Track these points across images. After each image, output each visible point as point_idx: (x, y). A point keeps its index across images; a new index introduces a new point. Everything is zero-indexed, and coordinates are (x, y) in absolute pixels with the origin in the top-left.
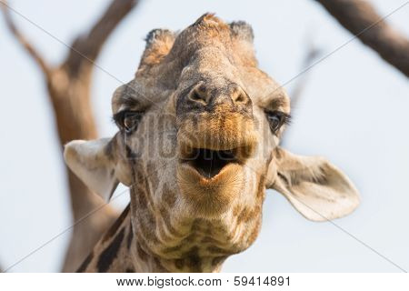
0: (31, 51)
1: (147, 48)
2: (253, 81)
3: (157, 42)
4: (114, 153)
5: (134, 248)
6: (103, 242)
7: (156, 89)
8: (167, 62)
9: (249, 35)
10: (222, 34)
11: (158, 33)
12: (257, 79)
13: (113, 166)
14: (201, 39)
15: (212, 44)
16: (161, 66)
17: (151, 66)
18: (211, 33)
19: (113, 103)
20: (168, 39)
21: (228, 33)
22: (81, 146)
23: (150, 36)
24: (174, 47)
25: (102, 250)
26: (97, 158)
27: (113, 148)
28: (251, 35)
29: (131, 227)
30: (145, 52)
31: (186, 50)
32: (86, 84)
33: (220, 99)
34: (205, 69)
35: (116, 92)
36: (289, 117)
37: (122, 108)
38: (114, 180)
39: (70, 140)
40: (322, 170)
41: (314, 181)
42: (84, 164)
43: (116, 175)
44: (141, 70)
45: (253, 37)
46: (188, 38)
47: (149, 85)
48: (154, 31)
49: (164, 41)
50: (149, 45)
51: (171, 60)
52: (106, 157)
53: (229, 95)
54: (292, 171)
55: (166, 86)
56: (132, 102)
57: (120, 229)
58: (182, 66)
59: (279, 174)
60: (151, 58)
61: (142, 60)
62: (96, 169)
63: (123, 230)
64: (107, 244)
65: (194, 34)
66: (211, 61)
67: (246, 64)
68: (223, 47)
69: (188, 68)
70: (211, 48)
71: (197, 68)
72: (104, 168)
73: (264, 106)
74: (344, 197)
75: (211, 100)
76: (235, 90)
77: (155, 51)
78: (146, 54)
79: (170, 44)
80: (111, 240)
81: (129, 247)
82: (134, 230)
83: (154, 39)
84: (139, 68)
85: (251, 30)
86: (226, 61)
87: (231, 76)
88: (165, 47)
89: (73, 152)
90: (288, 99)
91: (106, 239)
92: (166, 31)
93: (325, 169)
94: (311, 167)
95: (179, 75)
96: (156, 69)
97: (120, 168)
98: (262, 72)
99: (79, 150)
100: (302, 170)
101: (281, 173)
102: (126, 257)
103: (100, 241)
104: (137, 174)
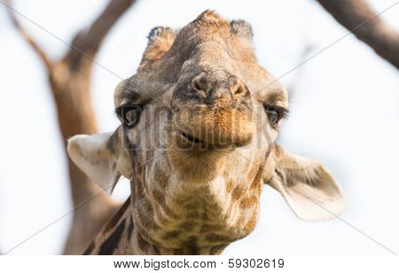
0: (33, 45)
1: (149, 44)
2: (252, 76)
3: (158, 39)
4: (115, 147)
5: (134, 239)
6: (104, 233)
7: (158, 83)
8: (169, 57)
9: (248, 33)
10: (222, 30)
11: (160, 30)
12: (256, 74)
13: (115, 160)
14: (202, 34)
15: (212, 39)
16: (163, 60)
17: (152, 61)
18: (212, 29)
19: (116, 97)
20: (169, 36)
21: (229, 29)
22: (84, 140)
23: (152, 33)
24: (175, 43)
25: (103, 241)
26: (99, 152)
27: (115, 142)
28: (250, 33)
29: (132, 219)
30: (147, 48)
31: (187, 45)
32: (87, 77)
33: (219, 92)
34: (205, 62)
35: (118, 87)
36: (287, 111)
37: (124, 102)
38: (115, 173)
39: (73, 134)
40: (316, 172)
41: (308, 182)
42: (86, 158)
43: (118, 168)
44: (143, 65)
45: (252, 35)
46: (189, 34)
47: (151, 79)
48: (156, 28)
49: (166, 38)
50: (151, 42)
51: (172, 55)
52: (108, 151)
53: (229, 88)
54: (288, 170)
55: (167, 80)
56: (134, 96)
57: (121, 220)
58: (182, 60)
59: (276, 171)
60: (152, 54)
61: (144, 56)
62: (98, 162)
63: (124, 221)
64: (108, 235)
65: (194, 30)
66: (211, 54)
67: (245, 60)
68: (223, 42)
69: (188, 62)
70: (212, 43)
71: (198, 61)
72: (106, 162)
73: (263, 100)
74: (333, 201)
75: (211, 92)
76: (235, 83)
77: (157, 47)
78: (148, 51)
79: (171, 41)
80: (112, 231)
81: (129, 238)
82: (134, 220)
83: (156, 36)
84: (141, 64)
85: (251, 28)
86: (225, 55)
87: (231, 70)
88: (166, 43)
89: (76, 146)
90: (286, 94)
91: (107, 230)
92: (167, 29)
93: (319, 171)
94: (307, 168)
95: (181, 69)
96: (157, 64)
97: (122, 161)
98: (261, 68)
99: (82, 145)
100: (298, 170)
101: (279, 170)
102: (126, 248)
103: (101, 233)
104: (136, 165)
